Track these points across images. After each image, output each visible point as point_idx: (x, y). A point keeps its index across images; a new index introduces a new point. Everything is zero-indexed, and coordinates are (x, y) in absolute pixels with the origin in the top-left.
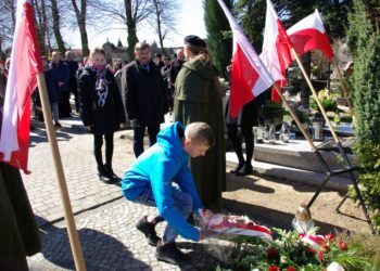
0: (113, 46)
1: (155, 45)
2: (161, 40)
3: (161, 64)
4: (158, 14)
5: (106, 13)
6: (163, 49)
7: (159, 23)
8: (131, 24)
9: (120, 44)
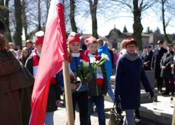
0: (119, 32)
1: (158, 31)
2: (165, 28)
3: (163, 51)
4: (163, 3)
5: (115, 3)
6: (166, 36)
7: (163, 11)
8: (137, 13)
9: (125, 30)
